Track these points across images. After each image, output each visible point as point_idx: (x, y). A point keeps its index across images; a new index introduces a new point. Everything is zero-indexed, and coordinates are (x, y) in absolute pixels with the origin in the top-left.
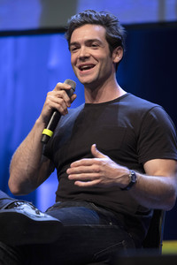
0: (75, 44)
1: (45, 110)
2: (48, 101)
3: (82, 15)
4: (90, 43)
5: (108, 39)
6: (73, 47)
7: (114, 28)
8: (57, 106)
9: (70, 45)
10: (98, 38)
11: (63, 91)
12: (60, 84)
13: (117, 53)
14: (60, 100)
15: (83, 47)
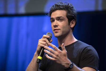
1: (38, 48)
2: (39, 44)
4: (59, 19)
5: (68, 17)
7: (71, 11)
8: (43, 45)
11: (46, 39)
12: (44, 36)
13: (72, 23)
14: (45, 43)
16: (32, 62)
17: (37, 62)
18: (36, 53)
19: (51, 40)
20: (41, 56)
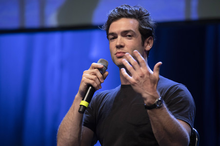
0: (113, 34)
1: (82, 87)
2: (84, 78)
3: (119, 10)
4: (125, 34)
5: (141, 30)
6: (111, 37)
7: (146, 21)
8: (91, 82)
9: (108, 34)
10: (132, 29)
11: (96, 70)
12: (94, 64)
13: (148, 43)
14: (94, 77)
15: (119, 37)
16: (70, 111)
17: (79, 111)
18: (78, 96)
19: (107, 73)
20: (86, 101)
